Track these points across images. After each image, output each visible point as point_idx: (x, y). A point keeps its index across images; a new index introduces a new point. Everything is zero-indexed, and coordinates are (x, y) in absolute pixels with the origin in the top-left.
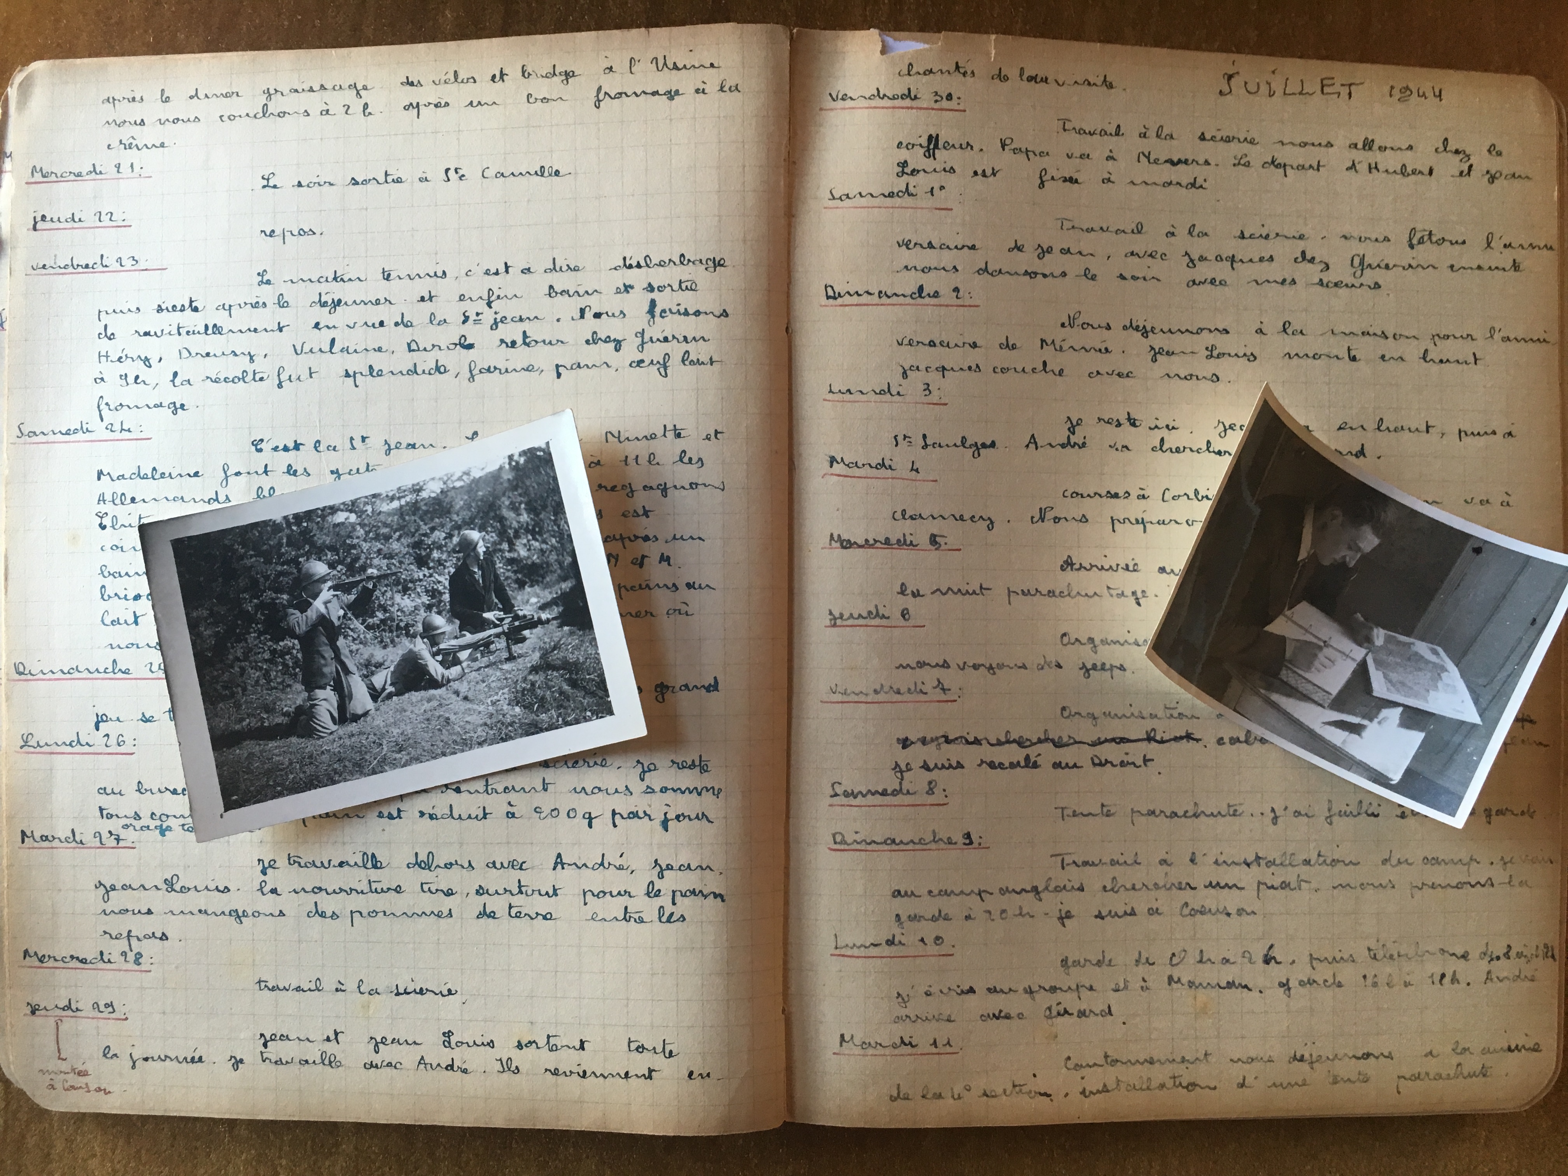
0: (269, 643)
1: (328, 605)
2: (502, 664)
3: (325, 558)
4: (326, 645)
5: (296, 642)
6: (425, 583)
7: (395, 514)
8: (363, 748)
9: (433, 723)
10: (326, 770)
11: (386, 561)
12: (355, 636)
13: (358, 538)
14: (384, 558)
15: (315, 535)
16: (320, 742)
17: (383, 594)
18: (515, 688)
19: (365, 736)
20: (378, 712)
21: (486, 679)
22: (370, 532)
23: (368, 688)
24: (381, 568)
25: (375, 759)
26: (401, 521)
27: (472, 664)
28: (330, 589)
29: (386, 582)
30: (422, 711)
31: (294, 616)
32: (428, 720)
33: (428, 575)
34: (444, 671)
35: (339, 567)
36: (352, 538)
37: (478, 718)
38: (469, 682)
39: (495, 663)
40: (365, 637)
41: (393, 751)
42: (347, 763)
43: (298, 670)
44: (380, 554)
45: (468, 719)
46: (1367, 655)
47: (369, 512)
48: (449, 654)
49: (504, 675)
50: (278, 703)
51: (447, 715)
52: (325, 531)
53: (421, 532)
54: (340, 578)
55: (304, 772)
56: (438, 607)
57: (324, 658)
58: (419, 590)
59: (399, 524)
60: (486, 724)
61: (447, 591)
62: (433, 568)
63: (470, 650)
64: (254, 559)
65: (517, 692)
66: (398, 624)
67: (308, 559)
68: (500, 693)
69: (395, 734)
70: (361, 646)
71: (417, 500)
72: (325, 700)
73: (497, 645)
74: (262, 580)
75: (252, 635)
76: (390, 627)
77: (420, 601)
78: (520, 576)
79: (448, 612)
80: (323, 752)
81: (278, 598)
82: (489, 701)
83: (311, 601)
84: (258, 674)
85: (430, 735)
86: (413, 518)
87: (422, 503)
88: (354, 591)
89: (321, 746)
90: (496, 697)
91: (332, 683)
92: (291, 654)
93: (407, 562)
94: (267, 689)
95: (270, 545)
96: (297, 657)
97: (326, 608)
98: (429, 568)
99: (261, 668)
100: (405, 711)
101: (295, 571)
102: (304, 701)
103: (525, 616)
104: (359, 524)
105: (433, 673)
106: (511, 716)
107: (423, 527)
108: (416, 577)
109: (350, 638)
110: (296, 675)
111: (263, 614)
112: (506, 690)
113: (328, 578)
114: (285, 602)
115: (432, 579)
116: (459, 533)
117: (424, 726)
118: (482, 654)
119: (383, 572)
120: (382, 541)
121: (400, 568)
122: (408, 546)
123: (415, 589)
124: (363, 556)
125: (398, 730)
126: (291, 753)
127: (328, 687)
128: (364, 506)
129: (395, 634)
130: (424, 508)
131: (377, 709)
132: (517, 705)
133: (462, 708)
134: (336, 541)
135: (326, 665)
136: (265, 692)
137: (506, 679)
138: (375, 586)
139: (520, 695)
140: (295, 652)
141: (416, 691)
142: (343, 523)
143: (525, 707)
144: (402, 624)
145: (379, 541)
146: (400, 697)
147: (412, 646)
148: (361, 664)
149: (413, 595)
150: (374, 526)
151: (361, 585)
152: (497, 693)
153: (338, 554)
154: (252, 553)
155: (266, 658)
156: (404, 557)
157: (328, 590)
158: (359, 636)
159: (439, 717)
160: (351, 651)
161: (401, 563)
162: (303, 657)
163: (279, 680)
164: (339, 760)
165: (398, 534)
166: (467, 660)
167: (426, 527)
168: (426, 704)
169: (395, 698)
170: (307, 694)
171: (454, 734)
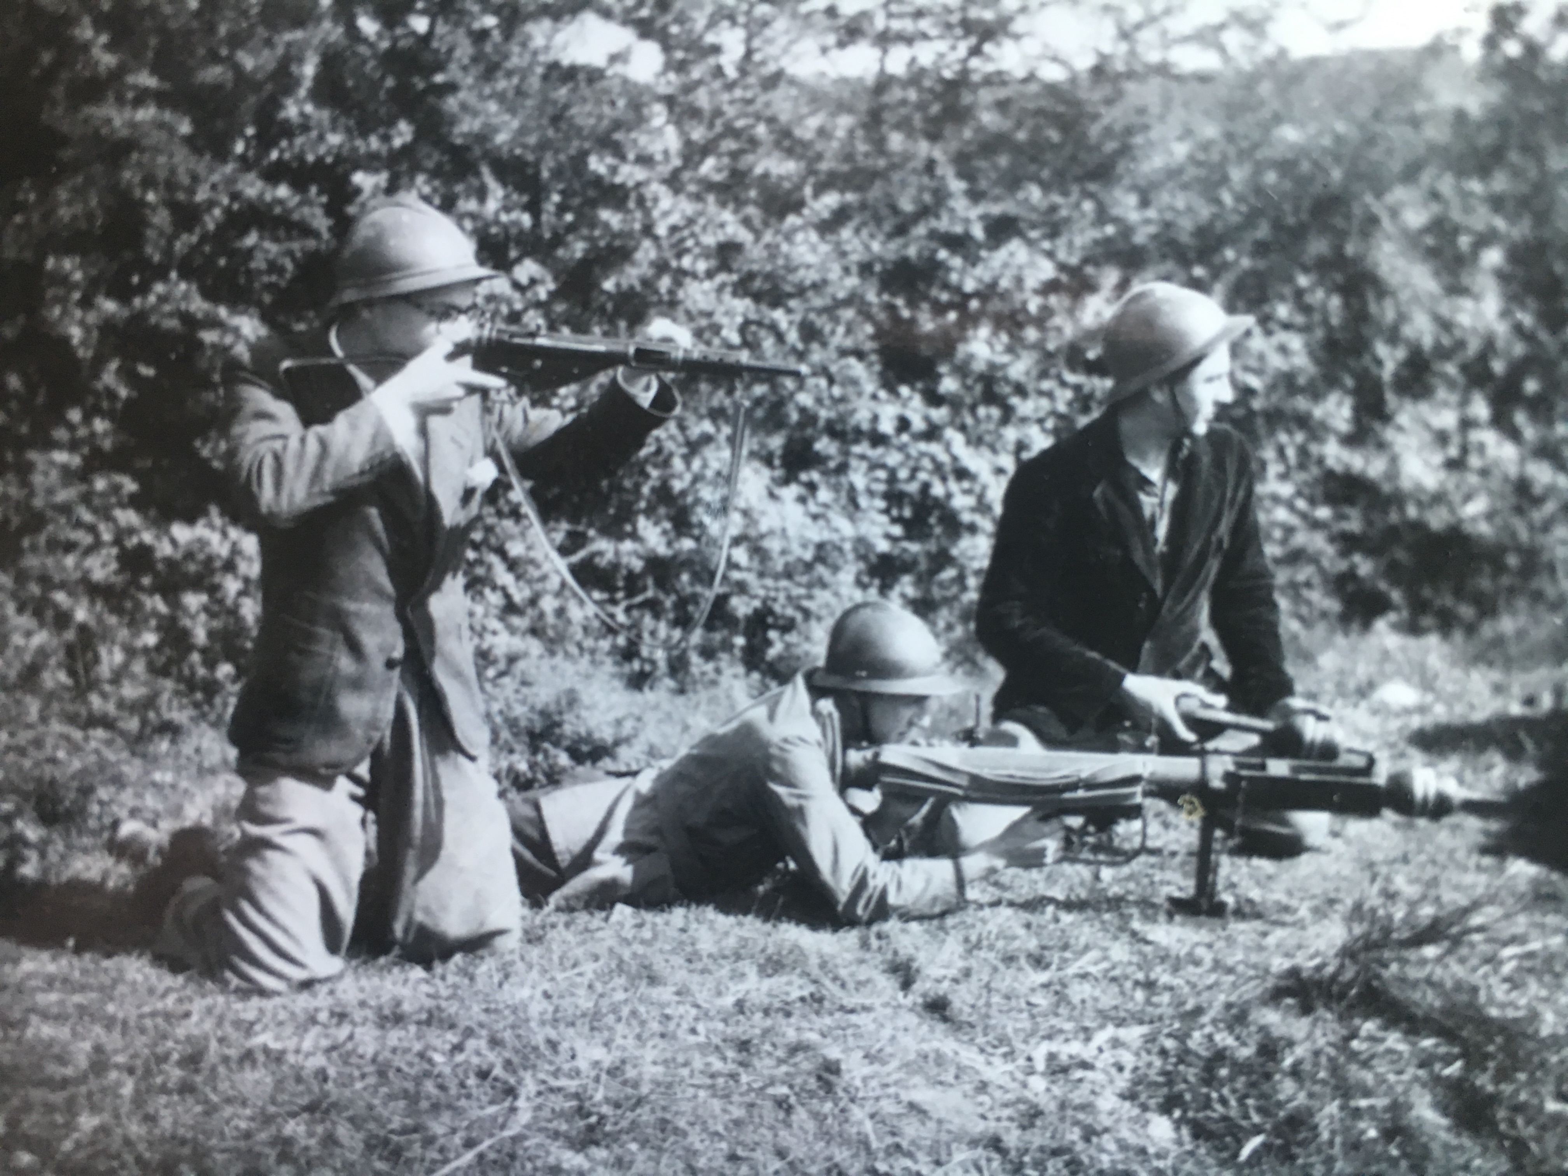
0: (128, 517)
1: (435, 422)
2: (1149, 919)
3: (472, 205)
4: (380, 592)
5: (250, 543)
6: (893, 458)
7: (841, 107)
8: (429, 1087)
9: (764, 1065)
10: (247, 1135)
11: (742, 306)
12: (520, 594)
13: (645, 160)
14: (742, 288)
15: (451, 88)
16: (249, 1009)
17: (694, 447)
18: (1182, 1037)
19: (452, 1038)
20: (535, 953)
21: (1055, 957)
22: (707, 149)
23: (518, 832)
24: (716, 329)
25: (469, 1144)
26: (862, 147)
27: (1009, 874)
28: (460, 350)
29: (720, 398)
30: (729, 1001)
31: (264, 428)
32: (744, 1046)
33: (918, 424)
34: (872, 860)
35: (526, 270)
36: (618, 152)
37: (968, 1107)
38: (972, 947)
39: (1116, 903)
40: (560, 612)
41: (556, 1135)
42: (343, 1131)
43: (225, 670)
44: (725, 266)
45: (923, 1095)
47: (729, 61)
48: (916, 798)
49: (1145, 964)
50: (103, 793)
51: (833, 1052)
52: (502, 84)
53: (943, 224)
54: (514, 317)
55: (150, 1119)
56: (924, 580)
57: (355, 649)
58: (858, 478)
59: (849, 157)
60: (995, 1144)
61: (987, 525)
62: (954, 403)
63: (1017, 812)
64: (146, 114)
65: (1184, 1055)
66: (721, 601)
67: (391, 189)
68: (1101, 1037)
69: (582, 1064)
70: (535, 647)
71: (965, 73)
72: (314, 832)
73: (1154, 828)
74: (161, 218)
75: (61, 457)
76: (683, 603)
77: (846, 528)
78: (1365, 567)
79: (965, 617)
80: (248, 1057)
81: (215, 323)
82: (1040, 1052)
83: (364, 380)
84: (41, 638)
85: (738, 1112)
86: (923, 148)
87: (986, 96)
88: (567, 394)
89: (249, 1028)
90: (1076, 1048)
91: (363, 770)
92: (214, 590)
93: (839, 338)
94: (72, 719)
95: (237, 69)
96: (234, 612)
97: (423, 431)
98: (934, 399)
99: (63, 619)
100: (653, 980)
101: (322, 223)
102: (222, 812)
103: (1329, 751)
104: (670, 101)
105: (823, 861)
106: (1123, 1146)
107: (960, 204)
108: (862, 417)
109: (495, 599)
110: (211, 688)
111: (128, 374)
112: (1134, 1034)
113: (463, 300)
114: (241, 351)
115: (935, 448)
116: (1123, 286)
117: (717, 1065)
118: (1068, 844)
119: (715, 352)
120: (751, 211)
121: (801, 356)
122: (865, 269)
123: (843, 468)
124: (646, 252)
125: (599, 1053)
126: (110, 1023)
127: (343, 785)
128: (712, 24)
129: (697, 636)
130: (988, 118)
131: (532, 938)
132: (1166, 1109)
133: (910, 1045)
134: (543, 146)
135: (357, 685)
136: (57, 727)
137: (1150, 985)
138: (664, 402)
139: (1191, 1073)
140: (232, 586)
141: (725, 908)
142: (594, 75)
143: (1199, 1131)
144: (741, 607)
145: (740, 204)
146: (648, 916)
147: (758, 714)
148: (512, 723)
149: (824, 495)
150: (731, 131)
151: (603, 378)
152: (1087, 1034)
153: (534, 208)
154: (147, 80)
155: (99, 574)
156: (831, 311)
157: (452, 357)
158: (533, 601)
159: (795, 1049)
160: (484, 656)
161: (810, 333)
162: (266, 620)
163: (130, 691)
164: (311, 1108)
165: (831, 200)
166: (992, 847)
167: (975, 212)
168: (752, 973)
169: (622, 912)
170: (239, 787)
171: (845, 1141)
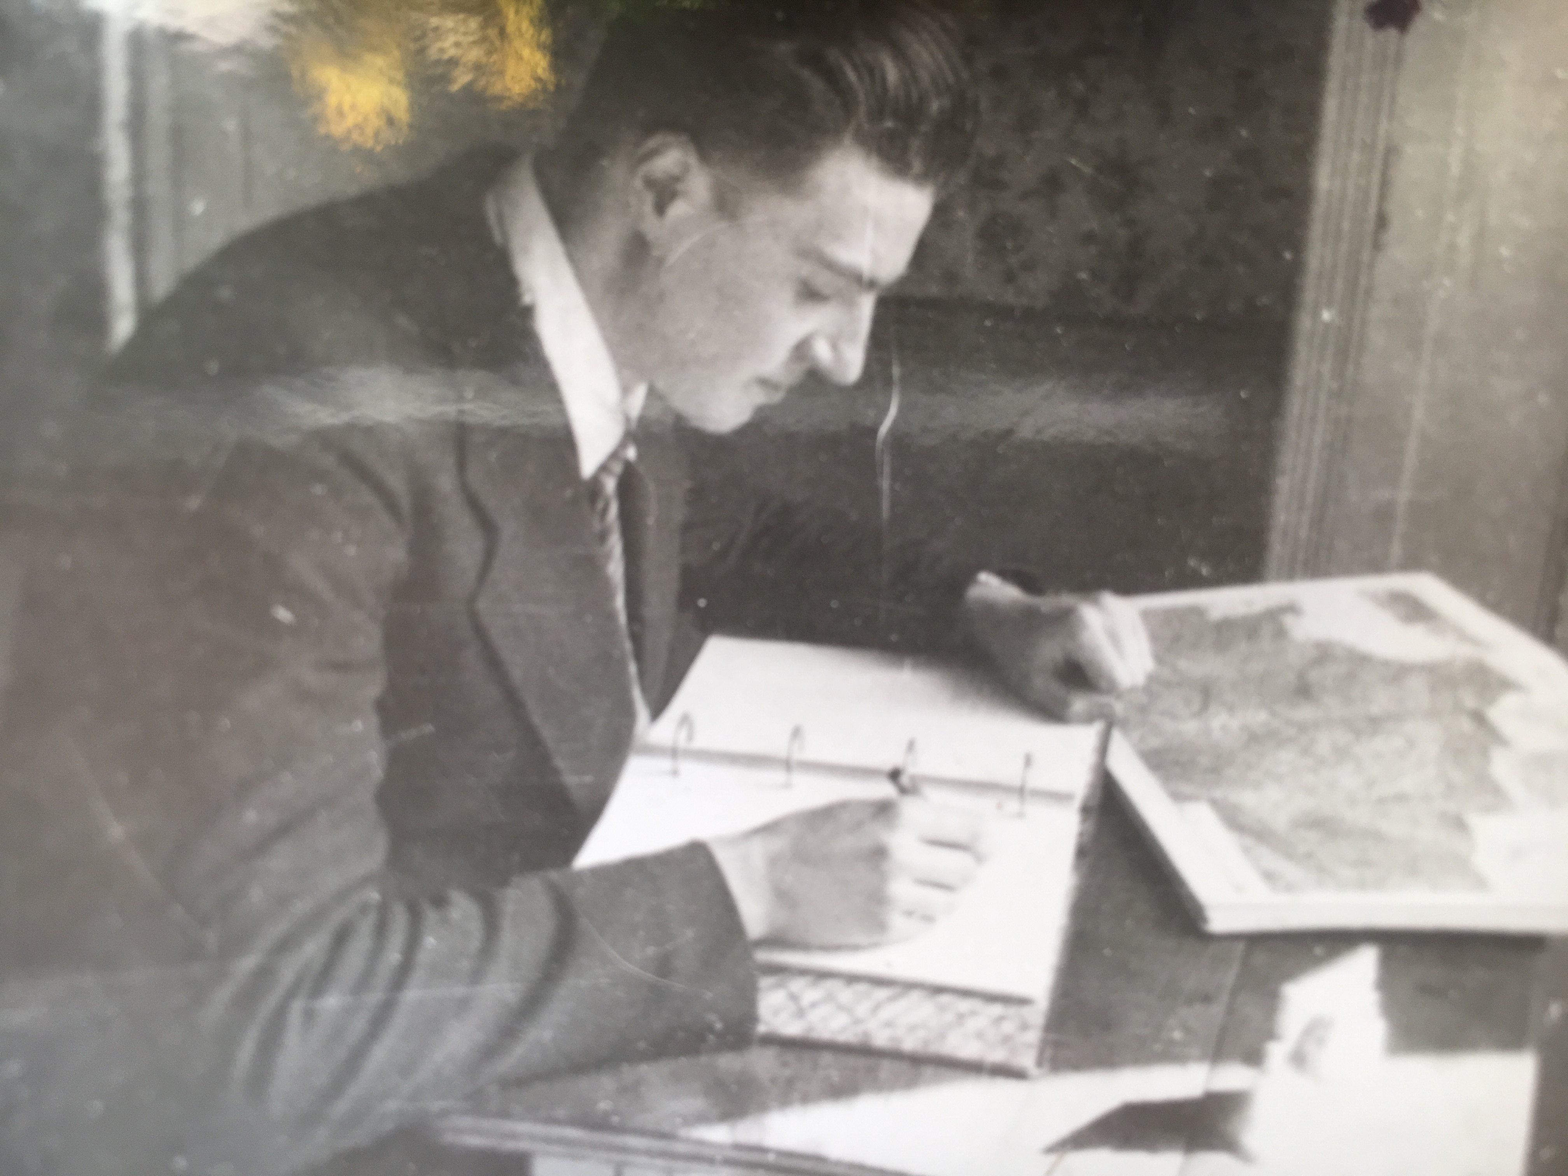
46: (1103, 749)
